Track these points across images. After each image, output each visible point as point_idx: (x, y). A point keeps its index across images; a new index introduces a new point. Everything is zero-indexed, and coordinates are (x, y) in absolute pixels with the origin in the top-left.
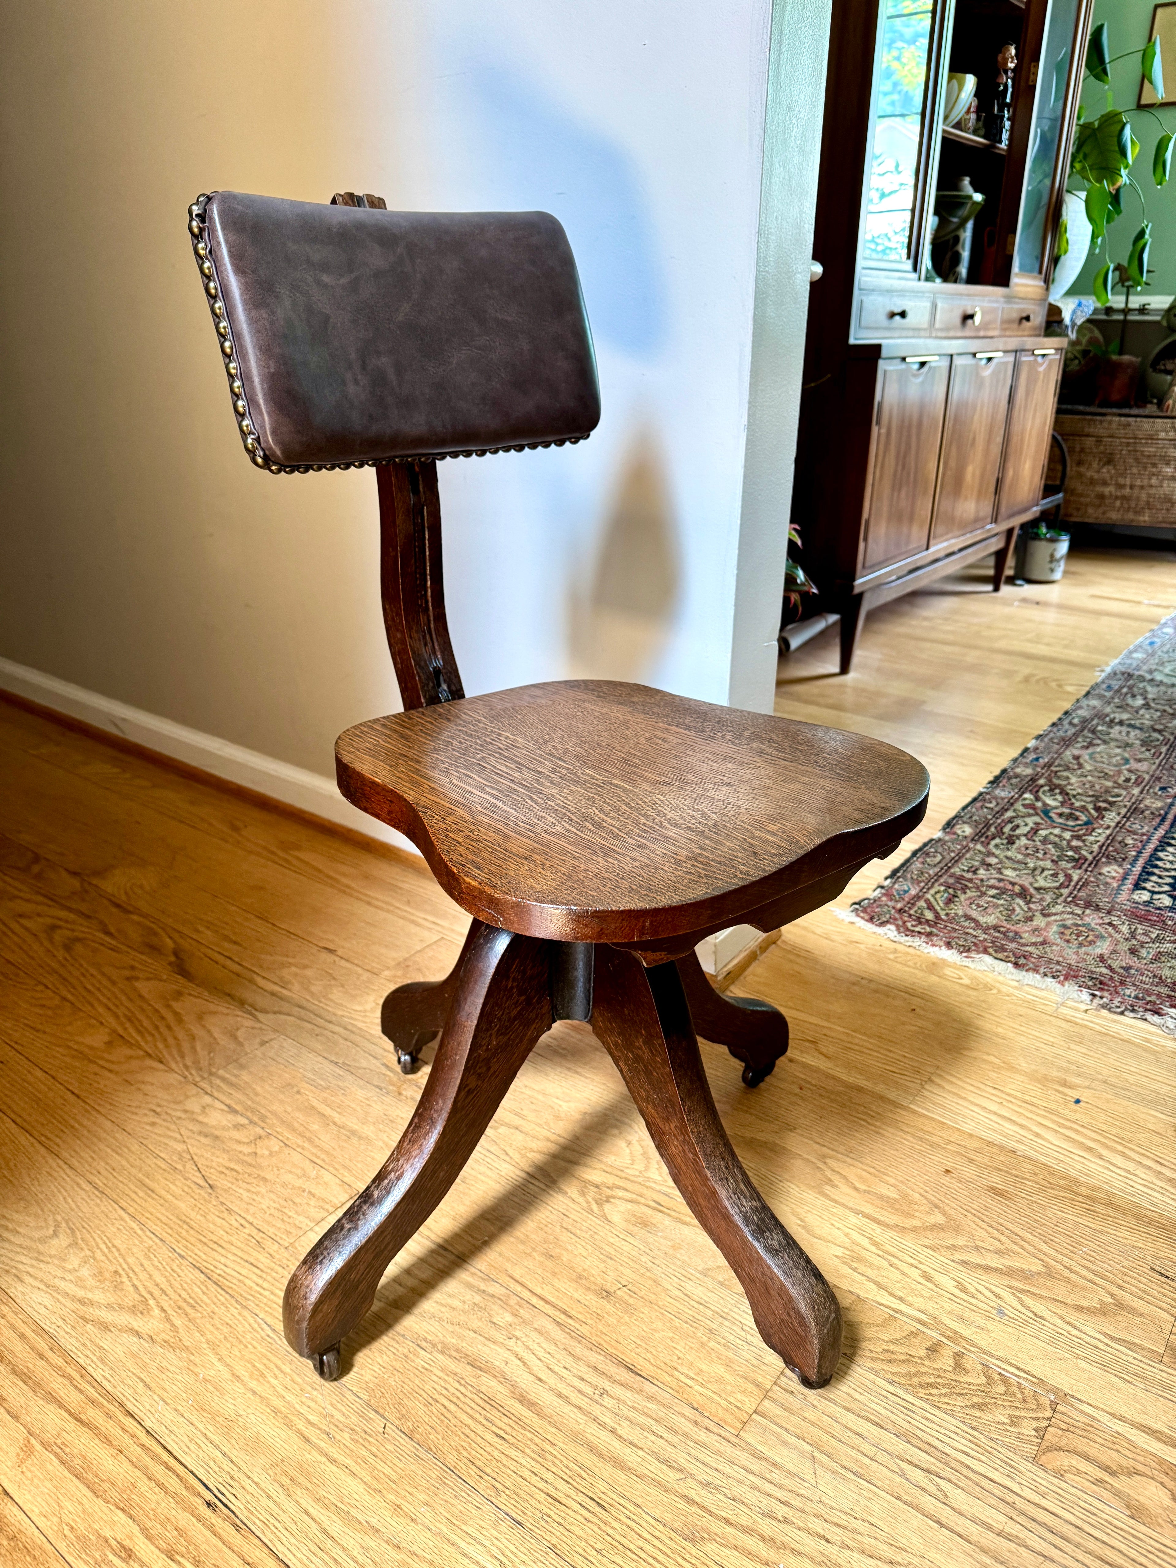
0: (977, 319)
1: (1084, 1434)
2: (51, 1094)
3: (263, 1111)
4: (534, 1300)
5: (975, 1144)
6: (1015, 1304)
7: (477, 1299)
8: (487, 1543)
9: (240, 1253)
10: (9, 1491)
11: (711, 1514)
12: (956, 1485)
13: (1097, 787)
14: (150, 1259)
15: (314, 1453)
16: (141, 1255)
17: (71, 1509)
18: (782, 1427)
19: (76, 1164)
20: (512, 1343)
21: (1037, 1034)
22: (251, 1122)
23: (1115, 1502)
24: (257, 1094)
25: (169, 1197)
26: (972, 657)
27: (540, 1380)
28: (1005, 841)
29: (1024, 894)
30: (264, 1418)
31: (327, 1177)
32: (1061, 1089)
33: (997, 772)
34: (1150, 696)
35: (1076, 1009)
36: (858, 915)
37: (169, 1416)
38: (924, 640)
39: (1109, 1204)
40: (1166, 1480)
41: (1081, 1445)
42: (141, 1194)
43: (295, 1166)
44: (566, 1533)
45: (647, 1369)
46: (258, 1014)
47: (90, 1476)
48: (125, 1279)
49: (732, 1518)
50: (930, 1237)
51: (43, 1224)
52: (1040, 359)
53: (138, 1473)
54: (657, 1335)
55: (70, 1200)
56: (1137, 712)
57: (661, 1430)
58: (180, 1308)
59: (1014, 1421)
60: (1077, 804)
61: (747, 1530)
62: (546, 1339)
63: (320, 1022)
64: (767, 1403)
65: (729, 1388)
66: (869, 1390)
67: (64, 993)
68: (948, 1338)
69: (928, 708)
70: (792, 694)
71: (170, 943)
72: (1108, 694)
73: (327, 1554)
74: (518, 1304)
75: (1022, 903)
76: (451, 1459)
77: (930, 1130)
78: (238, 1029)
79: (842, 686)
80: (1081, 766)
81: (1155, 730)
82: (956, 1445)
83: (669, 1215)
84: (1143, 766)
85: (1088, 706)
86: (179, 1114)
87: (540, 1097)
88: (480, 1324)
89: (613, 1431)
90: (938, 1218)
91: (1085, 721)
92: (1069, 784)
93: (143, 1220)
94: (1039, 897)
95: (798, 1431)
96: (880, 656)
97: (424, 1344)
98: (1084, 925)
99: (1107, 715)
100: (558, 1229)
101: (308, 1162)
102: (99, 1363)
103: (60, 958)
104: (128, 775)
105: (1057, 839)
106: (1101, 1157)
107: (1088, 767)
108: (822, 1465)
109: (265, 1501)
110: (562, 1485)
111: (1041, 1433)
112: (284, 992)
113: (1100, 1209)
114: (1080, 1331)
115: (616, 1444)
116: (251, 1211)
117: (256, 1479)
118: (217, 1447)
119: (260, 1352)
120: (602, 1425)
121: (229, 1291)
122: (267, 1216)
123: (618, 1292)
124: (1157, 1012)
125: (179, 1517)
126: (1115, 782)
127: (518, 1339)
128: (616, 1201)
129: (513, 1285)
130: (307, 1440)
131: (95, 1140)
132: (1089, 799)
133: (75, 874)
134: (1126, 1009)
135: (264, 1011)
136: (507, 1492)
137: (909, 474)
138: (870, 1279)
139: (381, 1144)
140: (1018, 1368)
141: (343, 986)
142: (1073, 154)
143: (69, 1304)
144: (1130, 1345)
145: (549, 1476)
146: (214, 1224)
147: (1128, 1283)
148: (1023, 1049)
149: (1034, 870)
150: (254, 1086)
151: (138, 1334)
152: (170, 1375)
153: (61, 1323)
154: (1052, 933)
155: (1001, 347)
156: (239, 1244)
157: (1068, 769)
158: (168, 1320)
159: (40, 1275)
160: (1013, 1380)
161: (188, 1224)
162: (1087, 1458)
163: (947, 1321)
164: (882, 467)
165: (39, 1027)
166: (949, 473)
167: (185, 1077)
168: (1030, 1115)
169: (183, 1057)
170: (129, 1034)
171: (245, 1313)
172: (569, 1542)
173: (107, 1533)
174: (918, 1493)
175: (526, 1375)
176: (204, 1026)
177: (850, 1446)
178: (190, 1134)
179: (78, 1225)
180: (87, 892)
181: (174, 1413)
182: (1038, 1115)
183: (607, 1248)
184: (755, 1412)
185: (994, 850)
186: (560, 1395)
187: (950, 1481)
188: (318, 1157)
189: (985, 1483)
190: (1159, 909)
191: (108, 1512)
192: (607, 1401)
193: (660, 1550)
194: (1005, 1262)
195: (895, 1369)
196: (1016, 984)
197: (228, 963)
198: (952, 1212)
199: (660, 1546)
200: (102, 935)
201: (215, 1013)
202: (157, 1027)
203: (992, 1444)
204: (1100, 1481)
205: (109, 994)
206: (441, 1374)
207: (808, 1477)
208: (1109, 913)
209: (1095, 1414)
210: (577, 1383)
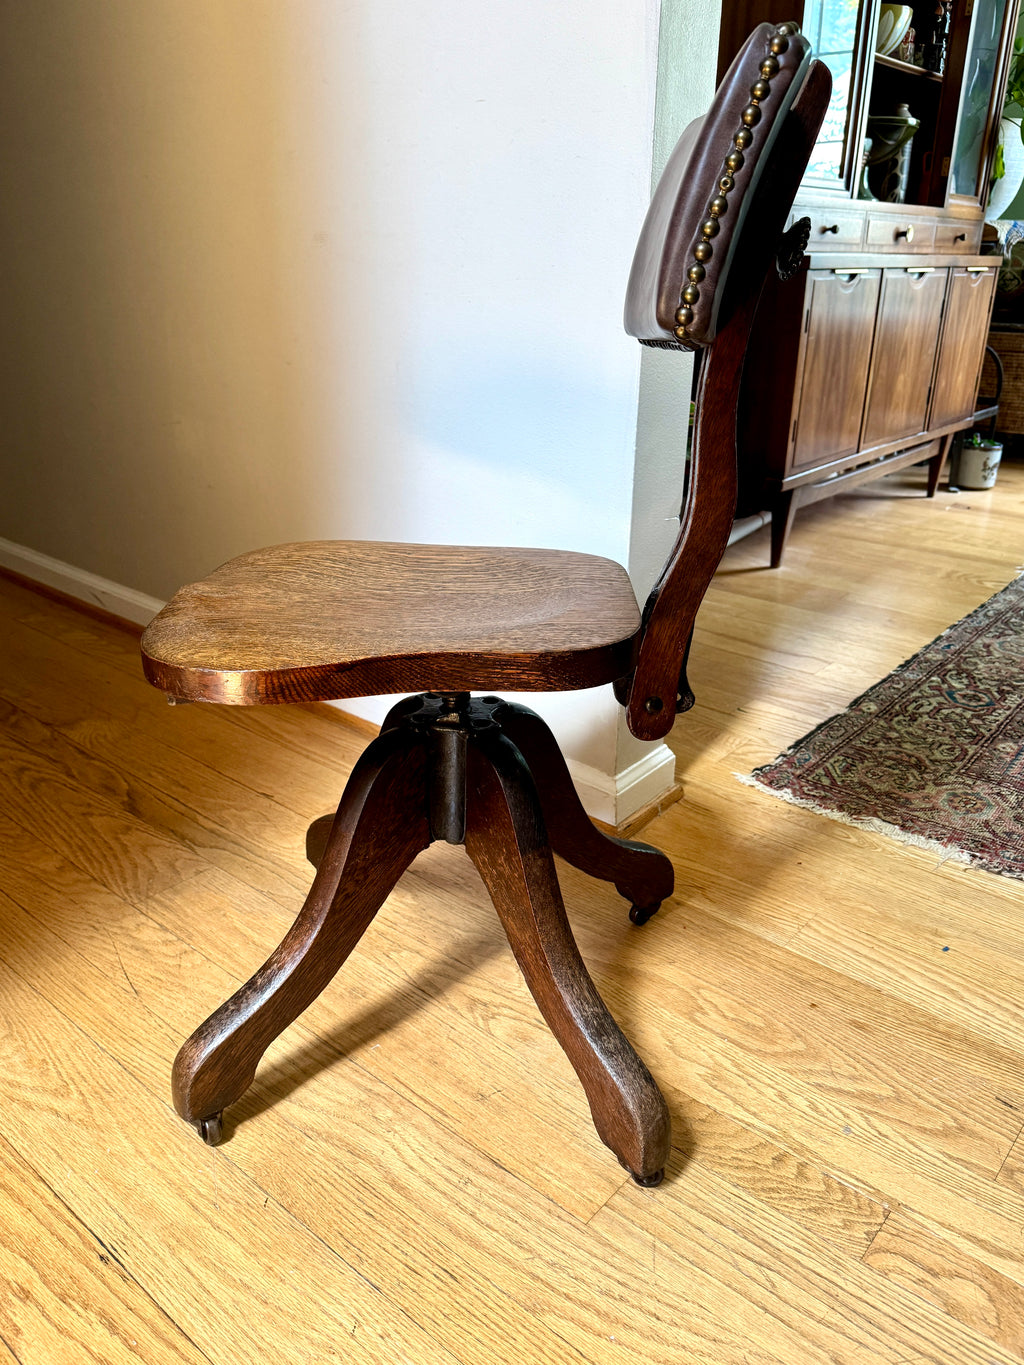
0: (910, 236)
1: (914, 1239)
3: (191, 930)
4: (415, 1100)
5: (842, 983)
6: (863, 1124)
7: (364, 1096)
8: (345, 1303)
9: (155, 1049)
11: (553, 1289)
12: (784, 1277)
13: (1003, 672)
14: (76, 1052)
15: (200, 1219)
16: (67, 1047)
18: (628, 1219)
19: (19, 968)
20: (390, 1135)
21: (914, 888)
22: (179, 939)
23: (934, 1300)
24: (187, 916)
25: (98, 999)
26: (899, 554)
27: (411, 1168)
28: (907, 719)
29: (919, 766)
30: (160, 1188)
32: (932, 938)
33: (909, 656)
35: (956, 868)
36: (758, 780)
37: (76, 1183)
38: (854, 538)
39: (964, 1040)
40: (984, 1282)
41: (909, 1249)
42: (74, 996)
43: (214, 977)
44: (419, 1299)
45: (510, 1163)
46: (195, 847)
48: (51, 1067)
49: (572, 1294)
50: (789, 1061)
52: (973, 276)
53: (43, 1229)
54: (523, 1134)
55: (10, 999)
57: (516, 1216)
58: (96, 1093)
59: (847, 1225)
60: (982, 687)
61: (585, 1306)
62: (423, 1134)
63: (251, 856)
64: (617, 1198)
65: (584, 1183)
66: (713, 1192)
67: (26, 824)
68: (795, 1150)
69: (850, 599)
70: (722, 585)
71: (125, 786)
73: (201, 1304)
74: (400, 1102)
75: (916, 773)
76: (322, 1231)
77: (802, 968)
78: (176, 860)
79: (775, 578)
80: (990, 653)
82: (789, 1242)
85: (1005, 600)
86: (115, 930)
87: (443, 927)
88: (364, 1118)
89: (472, 1215)
90: (800, 1046)
91: (999, 614)
92: (976, 669)
93: (73, 1018)
94: (933, 768)
95: (643, 1223)
96: (810, 552)
97: (310, 1133)
98: (973, 794)
100: (444, 1040)
101: (225, 974)
102: (19, 1136)
103: (26, 796)
104: (104, 643)
105: (957, 718)
106: (962, 999)
107: (997, 655)
108: (661, 1253)
109: (151, 1258)
110: (420, 1258)
111: (871, 1237)
112: (223, 830)
113: (954, 1044)
114: (921, 1150)
115: (474, 1226)
116: (170, 1015)
117: (146, 1239)
118: (115, 1211)
119: (164, 1134)
120: (464, 1209)
121: (142, 1080)
122: (183, 1020)
123: (493, 1096)
125: (74, 1267)
127: (396, 1132)
128: (501, 1018)
129: (397, 1086)
130: (195, 1208)
131: (39, 949)
132: (994, 683)
133: (46, 724)
135: (202, 846)
136: (370, 1261)
137: (838, 379)
138: (728, 1096)
140: (857, 1179)
141: (275, 826)
142: (1009, 82)
144: (967, 1164)
145: (410, 1250)
146: (136, 1024)
147: (973, 1110)
148: (898, 901)
149: (932, 744)
150: (186, 909)
151: (57, 1114)
152: (81, 1148)
154: (942, 800)
155: (934, 264)
156: (156, 1042)
157: (978, 655)
158: (85, 1102)
160: (851, 1189)
161: (112, 1023)
162: (913, 1261)
163: (795, 1136)
164: (811, 372)
166: (879, 381)
167: (125, 899)
168: (898, 959)
169: (125, 882)
170: (79, 860)
171: (155, 1100)
172: (420, 1306)
173: (10, 1277)
174: (748, 1282)
175: (399, 1164)
176: (147, 857)
177: (689, 1238)
178: (123, 947)
179: (15, 1019)
180: (55, 739)
181: (81, 1181)
182: (906, 959)
183: (488, 1058)
184: (605, 1205)
185: (896, 726)
186: (428, 1182)
187: (779, 1273)
188: (235, 971)
189: (813, 1277)
191: (12, 1259)
192: (471, 1189)
193: (502, 1318)
194: (856, 1085)
195: (740, 1174)
196: (901, 844)
197: (176, 803)
198: (812, 1041)
199: (503, 1314)
200: (65, 777)
201: (158, 846)
202: (105, 856)
203: (824, 1244)
204: (922, 1281)
205: (65, 827)
206: (323, 1159)
207: (647, 1263)
208: (999, 784)
209: (926, 1222)
210: (445, 1172)
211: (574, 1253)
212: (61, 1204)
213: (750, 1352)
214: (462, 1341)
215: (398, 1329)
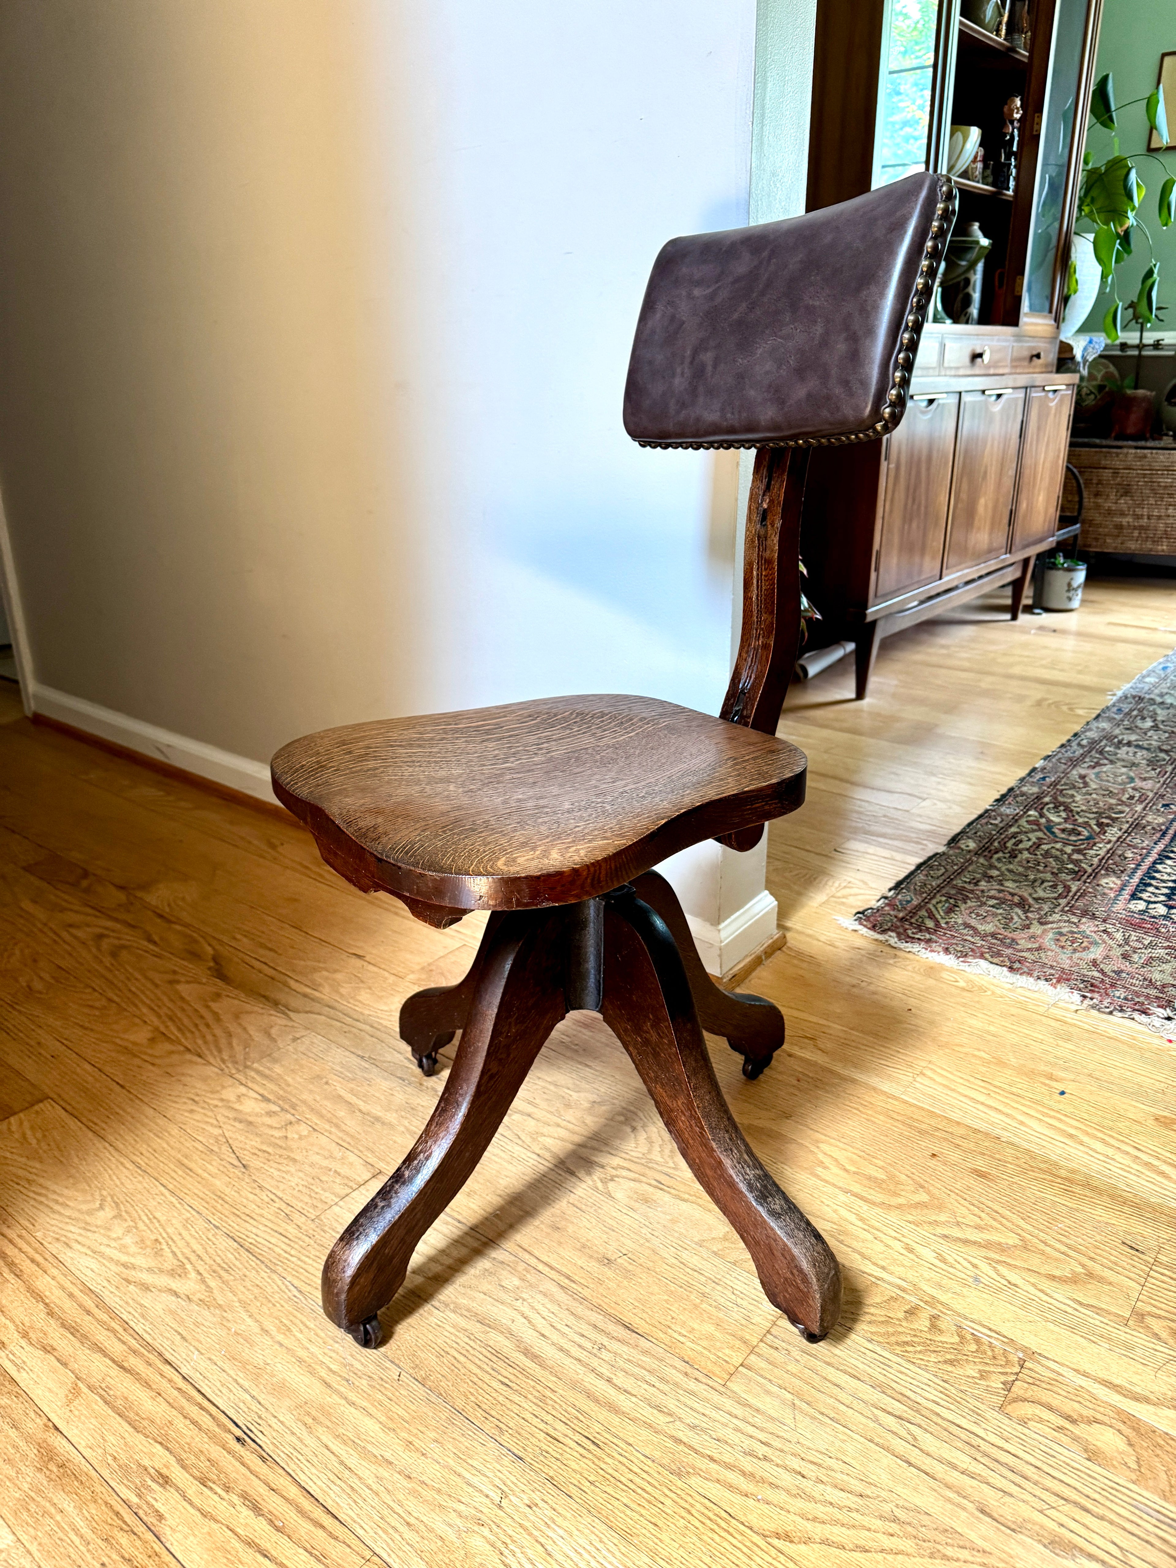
0: (987, 357)
1: (1049, 1387)
2: (98, 1085)
3: (294, 1100)
4: (541, 1267)
5: (961, 1131)
6: (991, 1272)
7: (488, 1265)
8: (490, 1474)
9: (270, 1225)
10: (59, 1426)
11: (696, 1452)
12: (925, 1429)
13: (1101, 804)
14: (188, 1230)
15: (334, 1396)
16: (179, 1226)
17: (114, 1442)
18: (766, 1378)
19: (121, 1146)
20: (518, 1303)
21: (1027, 1032)
22: (282, 1109)
23: (1074, 1447)
24: (289, 1085)
25: (206, 1175)
26: (986, 682)
27: (543, 1335)
28: (1007, 855)
29: (1023, 904)
30: (290, 1366)
31: (352, 1158)
32: (1047, 1082)
33: (1004, 790)
34: (1159, 718)
35: (1067, 1010)
36: (861, 924)
37: (203, 1364)
38: (939, 666)
39: (1087, 1185)
40: (1122, 1427)
41: (1047, 1397)
42: (180, 1173)
43: (323, 1148)
44: (563, 1467)
45: (643, 1327)
46: (289, 1013)
47: (132, 1415)
48: (164, 1246)
49: (716, 1456)
50: (914, 1213)
51: (89, 1198)
52: (1050, 395)
53: (175, 1412)
54: (653, 1298)
55: (114, 1178)
56: (1145, 734)
57: (653, 1380)
58: (214, 1272)
59: (983, 1375)
60: (1080, 820)
61: (729, 1467)
62: (551, 1301)
63: (348, 1020)
64: (753, 1357)
65: (718, 1344)
67: (111, 995)
68: (926, 1302)
69: (940, 731)
71: (210, 950)
72: (1118, 717)
73: (345, 1482)
74: (525, 1270)
75: (1020, 912)
76: (459, 1403)
77: (920, 1118)
78: (271, 1027)
79: (859, 711)
80: (1086, 784)
81: (1162, 750)
82: (927, 1395)
83: (669, 1193)
84: (1148, 785)
85: (1098, 728)
86: (216, 1102)
87: (552, 1088)
88: (489, 1287)
89: (609, 1381)
90: (923, 1197)
91: (1093, 743)
92: (1073, 801)
93: (182, 1195)
94: (1037, 906)
95: (780, 1382)
96: (895, 682)
98: (1079, 932)
99: (1116, 737)
101: (334, 1144)
102: (140, 1318)
103: (107, 964)
104: (171, 798)
105: (1058, 853)
106: (1081, 1143)
107: (1094, 786)
108: (801, 1411)
109: (289, 1438)
110: (560, 1426)
111: (1008, 1386)
112: (317, 994)
113: (1075, 1189)
114: (1051, 1297)
115: (612, 1392)
116: (281, 1188)
117: (282, 1419)
118: (246, 1391)
120: (600, 1375)
121: (260, 1257)
122: (295, 1192)
123: (619, 1260)
124: (1144, 1012)
125: (211, 1450)
126: (1119, 800)
127: (524, 1300)
128: (620, 1180)
129: (521, 1253)
130: (328, 1385)
131: (138, 1125)
132: (1092, 816)
133: (121, 888)
134: (1115, 1009)
135: (297, 1011)
136: (510, 1431)
137: (919, 507)
138: (855, 1250)
139: (402, 1129)
140: (989, 1329)
141: (370, 988)
143: (113, 1267)
144: (1098, 1310)
145: (549, 1418)
146: (247, 1199)
147: (1099, 1256)
148: (1012, 1045)
149: (1035, 881)
150: (286, 1077)
151: (176, 1294)
152: (205, 1329)
153: (106, 1284)
154: (1048, 940)
155: (1011, 385)
156: (270, 1217)
157: (1074, 787)
158: (203, 1281)
159: (88, 1243)
160: (985, 1339)
161: (223, 1200)
162: (1052, 1409)
163: (925, 1288)
164: (892, 501)
165: (87, 1025)
166: (960, 505)
167: (222, 1070)
168: (1016, 1105)
169: (220, 1051)
170: (171, 1031)
171: (274, 1276)
172: (565, 1474)
173: (146, 1462)
174: (890, 1436)
175: (532, 1333)
176: (240, 1024)
177: (828, 1395)
178: (226, 1120)
179: (122, 1199)
180: (132, 904)
181: (208, 1362)
182: (1024, 1105)
183: (610, 1221)
184: (741, 1365)
185: (996, 864)
186: (561, 1349)
187: (919, 1426)
188: (344, 1141)
189: (953, 1429)
190: (1154, 917)
191: (147, 1445)
192: (605, 1355)
193: (649, 1483)
194: (982, 1235)
195: (874, 1329)
196: (1010, 986)
197: (264, 967)
198: (936, 1192)
199: (649, 1479)
200: (146, 943)
201: (251, 1012)
202: (196, 1025)
203: (960, 1395)
204: (1061, 1428)
205: (152, 996)
206: (452, 1330)
207: (788, 1421)
208: (1104, 921)
209: (1061, 1370)
210: (577, 1339)
211: (714, 1414)
212: (190, 1387)
213: (897, 1506)
214: (610, 1507)
215: (545, 1498)
